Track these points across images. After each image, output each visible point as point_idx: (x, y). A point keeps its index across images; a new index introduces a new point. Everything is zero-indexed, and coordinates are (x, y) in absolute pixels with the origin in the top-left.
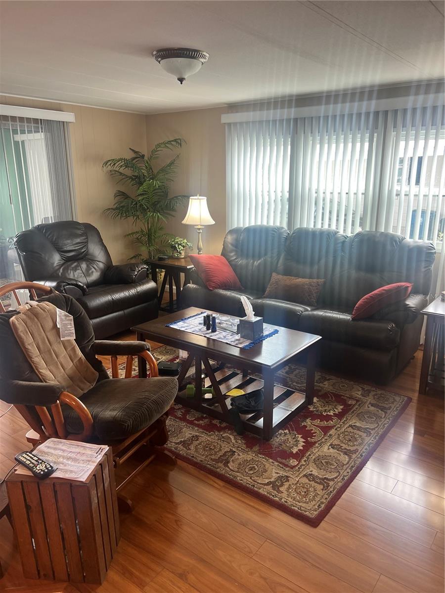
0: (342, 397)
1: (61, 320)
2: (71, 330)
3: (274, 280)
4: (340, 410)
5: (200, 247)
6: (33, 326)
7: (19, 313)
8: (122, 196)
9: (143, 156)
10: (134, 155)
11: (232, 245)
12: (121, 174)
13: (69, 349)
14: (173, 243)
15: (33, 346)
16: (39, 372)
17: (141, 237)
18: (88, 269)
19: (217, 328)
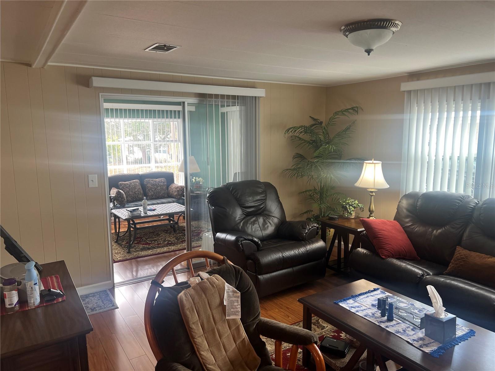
1: (229, 296)
2: (237, 308)
3: (458, 255)
5: (371, 209)
6: (200, 303)
8: (300, 158)
9: (321, 123)
10: (313, 122)
11: (407, 210)
12: (300, 139)
13: (233, 328)
14: (344, 204)
15: (198, 324)
16: (200, 354)
17: (314, 194)
18: (265, 223)
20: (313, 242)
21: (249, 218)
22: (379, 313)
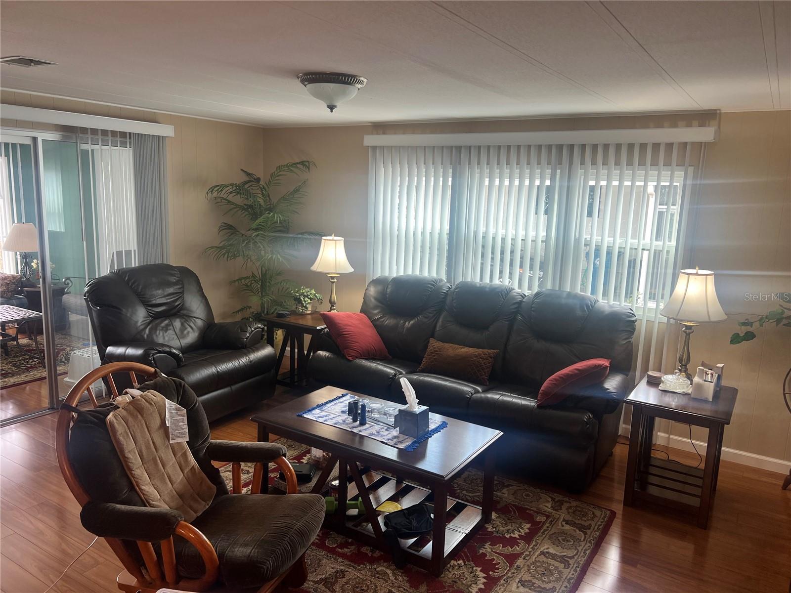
0: (528, 511)
1: (172, 415)
2: (183, 429)
3: (432, 348)
4: (527, 531)
5: (333, 300)
6: (136, 425)
7: (117, 407)
8: (229, 231)
9: (258, 180)
10: (246, 179)
11: (376, 299)
12: (229, 202)
13: (179, 454)
14: (297, 294)
15: (135, 453)
16: (140, 489)
17: (251, 284)
18: (183, 328)
19: (367, 419)
20: (258, 349)
21: (158, 321)
22: (350, 419)
